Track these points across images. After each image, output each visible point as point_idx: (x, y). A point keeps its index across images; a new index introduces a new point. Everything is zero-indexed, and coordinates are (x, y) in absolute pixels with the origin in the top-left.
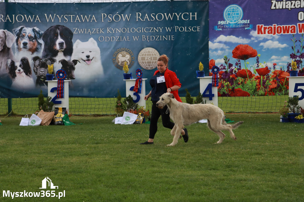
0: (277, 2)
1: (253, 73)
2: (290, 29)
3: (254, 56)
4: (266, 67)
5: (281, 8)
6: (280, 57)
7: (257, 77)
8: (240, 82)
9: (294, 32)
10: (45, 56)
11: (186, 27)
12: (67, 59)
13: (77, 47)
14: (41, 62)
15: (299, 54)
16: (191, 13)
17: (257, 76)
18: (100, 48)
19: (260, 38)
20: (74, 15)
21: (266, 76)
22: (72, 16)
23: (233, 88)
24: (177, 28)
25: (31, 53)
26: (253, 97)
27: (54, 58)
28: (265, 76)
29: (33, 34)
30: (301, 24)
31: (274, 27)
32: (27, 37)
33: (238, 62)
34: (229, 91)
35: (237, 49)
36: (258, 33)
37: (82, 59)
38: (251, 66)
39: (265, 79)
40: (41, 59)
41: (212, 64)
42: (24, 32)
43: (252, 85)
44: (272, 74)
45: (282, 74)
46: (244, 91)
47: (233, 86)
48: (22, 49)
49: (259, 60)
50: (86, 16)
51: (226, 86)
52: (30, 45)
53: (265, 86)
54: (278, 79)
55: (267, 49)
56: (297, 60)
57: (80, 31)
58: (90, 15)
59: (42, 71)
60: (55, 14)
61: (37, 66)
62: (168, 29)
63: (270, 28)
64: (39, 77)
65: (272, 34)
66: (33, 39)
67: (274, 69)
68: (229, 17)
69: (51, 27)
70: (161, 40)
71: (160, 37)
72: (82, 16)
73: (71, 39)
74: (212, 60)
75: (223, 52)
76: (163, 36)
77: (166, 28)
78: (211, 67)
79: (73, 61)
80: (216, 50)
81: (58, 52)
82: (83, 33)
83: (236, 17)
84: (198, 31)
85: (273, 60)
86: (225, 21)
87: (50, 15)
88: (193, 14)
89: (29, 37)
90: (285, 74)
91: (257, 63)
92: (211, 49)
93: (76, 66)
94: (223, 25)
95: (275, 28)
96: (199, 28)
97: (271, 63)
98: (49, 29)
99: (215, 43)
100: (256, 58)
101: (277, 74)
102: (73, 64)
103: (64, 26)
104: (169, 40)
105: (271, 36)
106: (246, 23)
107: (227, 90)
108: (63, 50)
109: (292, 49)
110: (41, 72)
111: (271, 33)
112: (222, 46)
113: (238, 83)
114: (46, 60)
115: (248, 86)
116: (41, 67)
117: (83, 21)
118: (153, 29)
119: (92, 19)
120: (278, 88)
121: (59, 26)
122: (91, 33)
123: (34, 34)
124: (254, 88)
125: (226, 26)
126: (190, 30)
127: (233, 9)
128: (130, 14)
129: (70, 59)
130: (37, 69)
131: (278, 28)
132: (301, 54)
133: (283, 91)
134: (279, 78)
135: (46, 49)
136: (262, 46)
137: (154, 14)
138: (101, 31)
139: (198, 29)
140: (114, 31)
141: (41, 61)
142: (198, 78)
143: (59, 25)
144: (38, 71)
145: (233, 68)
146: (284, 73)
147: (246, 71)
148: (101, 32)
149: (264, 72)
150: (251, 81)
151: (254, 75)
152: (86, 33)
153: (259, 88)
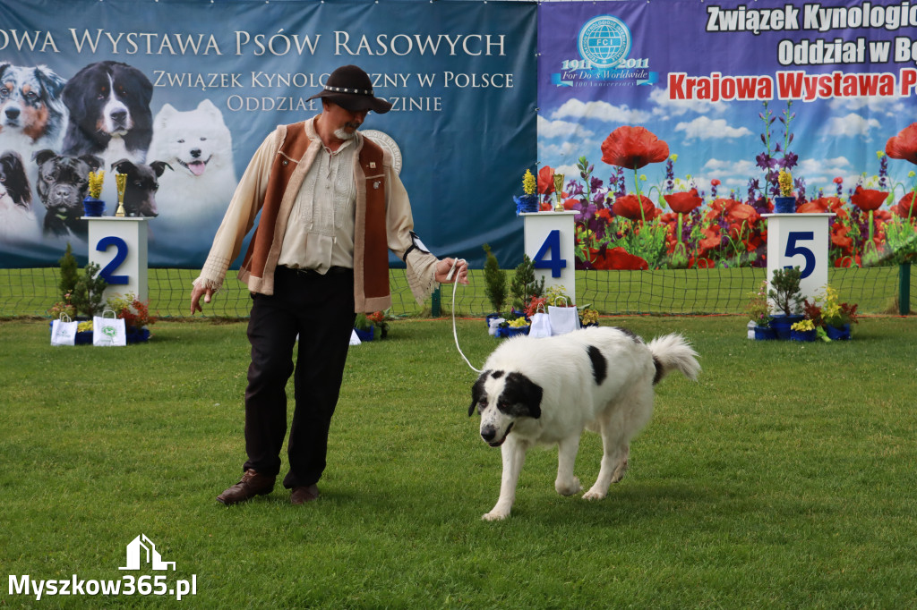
0: (722, 13)
1: (656, 207)
2: (758, 87)
3: (661, 160)
4: (693, 189)
5: (734, 28)
6: (729, 162)
7: (666, 218)
8: (622, 231)
9: (768, 95)
10: (72, 150)
11: (474, 75)
12: (135, 158)
13: (164, 125)
14: (60, 167)
15: (779, 157)
16: (488, 37)
17: (669, 215)
18: (230, 130)
19: (676, 108)
20: (156, 35)
21: (693, 213)
22: (151, 36)
23: (604, 247)
24: (449, 76)
25: (30, 139)
26: (657, 271)
27: (98, 156)
28: (690, 214)
29: (38, 84)
30: (786, 73)
31: (714, 80)
32: (19, 95)
33: (616, 176)
34: (593, 254)
35: (614, 138)
36: (673, 96)
37: (179, 160)
38: (651, 185)
39: (689, 223)
40: (61, 158)
41: (544, 180)
42: (11, 81)
43: (655, 240)
44: (709, 210)
45: (736, 210)
46: (632, 256)
47: (604, 242)
48: (3, 129)
49: (674, 170)
50: (190, 38)
51: (585, 239)
52: (26, 116)
53: (689, 241)
54: (723, 222)
55: (694, 140)
56: (774, 171)
57: (172, 80)
58: (201, 36)
59: (63, 191)
60: (100, 31)
61: (48, 179)
62: (426, 80)
63: (703, 84)
64: (53, 210)
65: (709, 101)
66: (38, 100)
67: (714, 195)
68: (592, 50)
69: (89, 66)
70: (404, 109)
71: (401, 101)
72: (178, 36)
73: (147, 101)
74: (546, 169)
75: (576, 146)
76: (411, 100)
77: (419, 75)
78: (543, 186)
79: (152, 165)
80: (557, 140)
81: (109, 137)
82: (180, 84)
83: (611, 51)
84: (507, 86)
85: (710, 170)
86: (583, 62)
87: (87, 33)
88: (495, 39)
89: (25, 93)
90: (744, 209)
91: (669, 179)
92: (544, 138)
93: (160, 180)
94: (578, 71)
95: (716, 82)
96: (510, 77)
97: (706, 178)
98: (81, 72)
99: (555, 120)
100: (664, 164)
101: (722, 209)
102: (153, 174)
103: (128, 63)
104: (428, 109)
105: (707, 104)
106: (639, 66)
107: (585, 252)
108: (124, 133)
109: (762, 142)
110: (60, 194)
111: (707, 96)
112: (572, 128)
113: (616, 234)
114: (74, 160)
115: (642, 242)
116: (59, 181)
117: (183, 51)
118: (383, 77)
119: (209, 46)
120: (723, 247)
121: (113, 63)
122: (204, 86)
123: (39, 86)
124: (660, 248)
125: (583, 75)
126: (485, 84)
127: (605, 28)
128: (318, 36)
129: (145, 158)
130: (47, 185)
131: (725, 82)
132: (786, 156)
133: (736, 255)
134: (726, 220)
135: (74, 129)
136: (682, 133)
137: (386, 36)
138: (234, 80)
139: (508, 80)
140: (270, 81)
141: (61, 162)
142: (521, 214)
143: (111, 60)
144: (51, 193)
145: (602, 191)
146: (740, 206)
147: (637, 200)
148: (235, 84)
149: (688, 203)
150: (650, 228)
151: (660, 212)
152: (190, 85)
153: (673, 247)
